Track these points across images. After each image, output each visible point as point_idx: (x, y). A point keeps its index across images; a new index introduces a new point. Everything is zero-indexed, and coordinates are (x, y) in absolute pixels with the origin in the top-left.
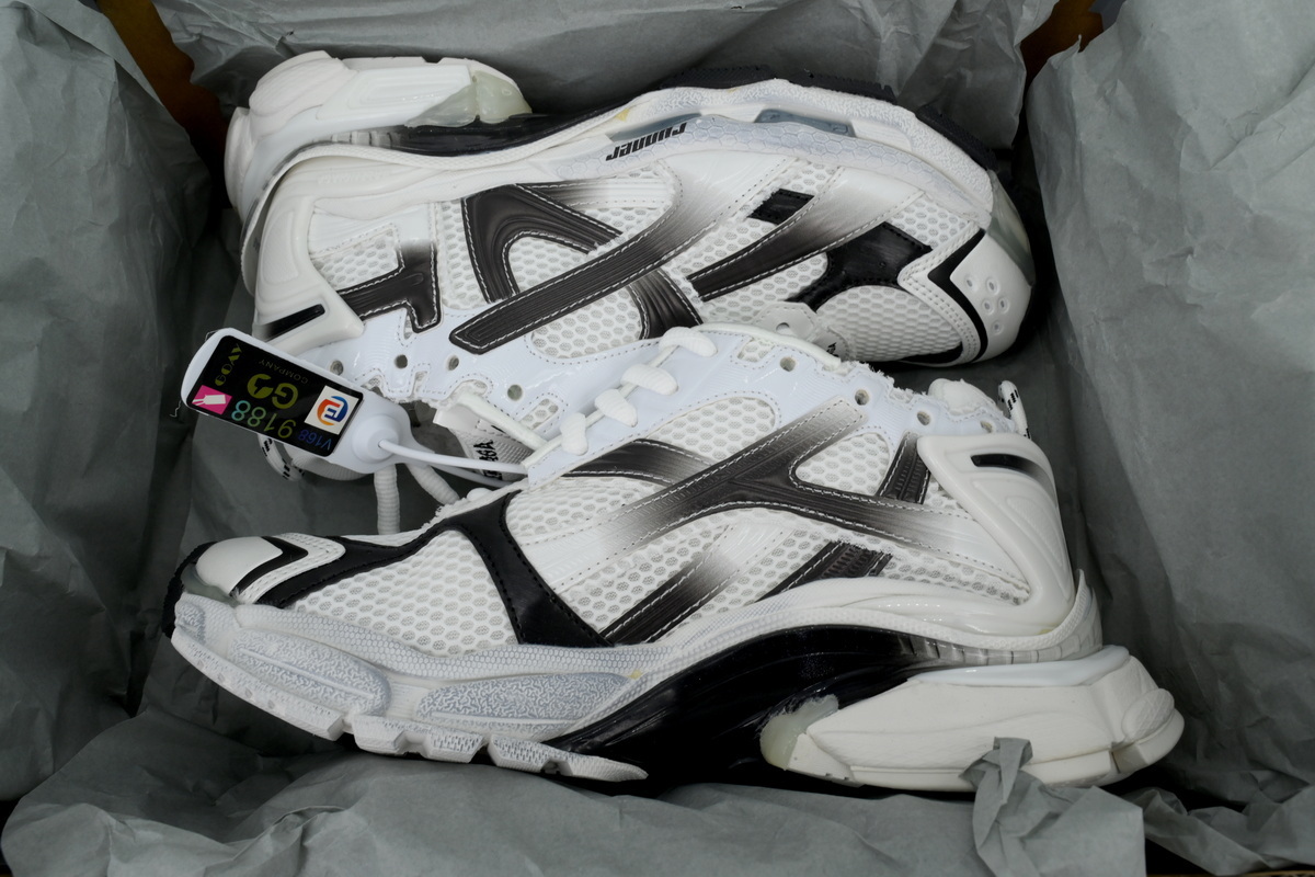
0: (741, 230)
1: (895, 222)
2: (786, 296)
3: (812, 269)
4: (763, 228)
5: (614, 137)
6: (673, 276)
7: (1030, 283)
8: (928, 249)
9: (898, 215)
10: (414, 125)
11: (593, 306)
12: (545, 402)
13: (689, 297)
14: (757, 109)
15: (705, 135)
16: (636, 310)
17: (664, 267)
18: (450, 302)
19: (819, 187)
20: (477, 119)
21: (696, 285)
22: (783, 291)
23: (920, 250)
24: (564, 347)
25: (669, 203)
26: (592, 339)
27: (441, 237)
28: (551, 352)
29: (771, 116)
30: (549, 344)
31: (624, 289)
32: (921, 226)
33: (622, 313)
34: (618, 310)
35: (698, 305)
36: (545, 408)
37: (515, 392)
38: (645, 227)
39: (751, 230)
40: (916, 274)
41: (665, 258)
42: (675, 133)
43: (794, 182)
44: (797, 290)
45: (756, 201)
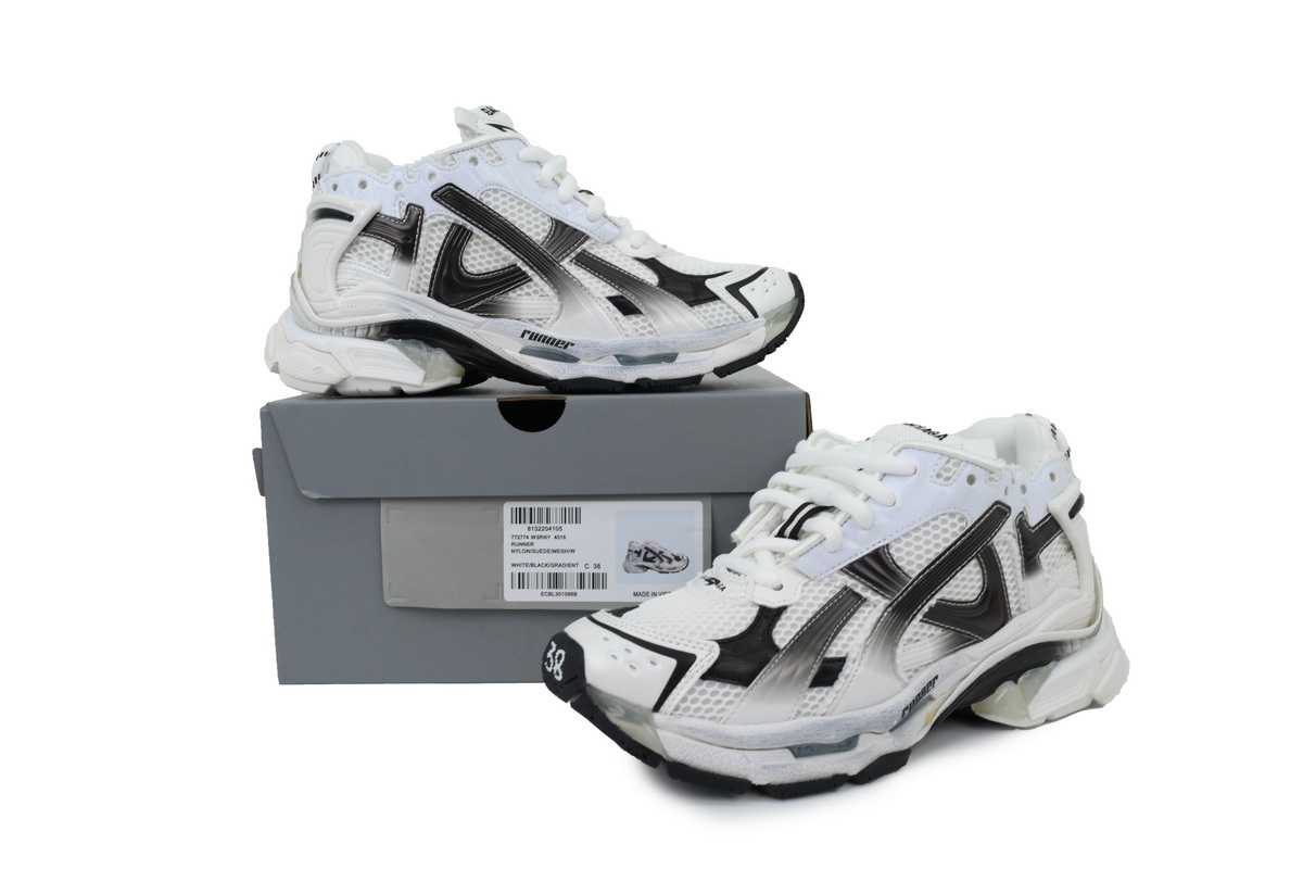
0: (845, 646)
1: (739, 689)
2: (789, 609)
3: (783, 634)
4: (833, 652)
5: (931, 699)
6: (879, 597)
7: (589, 685)
8: (704, 677)
9: (737, 695)
10: (1052, 664)
11: (932, 557)
12: (948, 479)
13: (861, 586)
14: (861, 747)
15: (891, 712)
16: (899, 564)
17: (888, 602)
18: (1011, 537)
19: (805, 697)
20: (1016, 682)
21: (858, 596)
22: (794, 611)
23: (711, 675)
24: (944, 522)
25: (899, 650)
26: (927, 533)
27: (1021, 586)
28: (952, 515)
29: (850, 743)
30: (955, 520)
31: (914, 576)
32: (714, 693)
33: (909, 558)
34: (913, 560)
35: (851, 582)
36: (946, 475)
37: (971, 480)
38: (909, 628)
39: (839, 648)
40: (707, 656)
41: (890, 609)
42: (906, 708)
43: (823, 695)
44: (784, 616)
45: (847, 670)
